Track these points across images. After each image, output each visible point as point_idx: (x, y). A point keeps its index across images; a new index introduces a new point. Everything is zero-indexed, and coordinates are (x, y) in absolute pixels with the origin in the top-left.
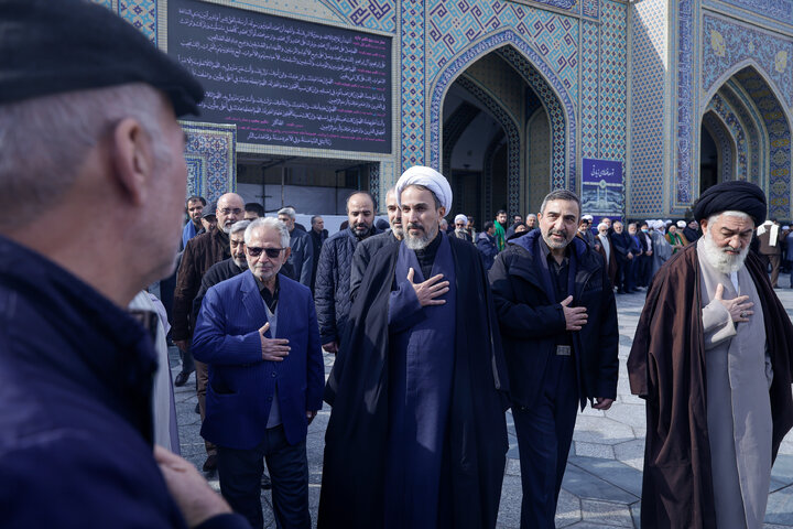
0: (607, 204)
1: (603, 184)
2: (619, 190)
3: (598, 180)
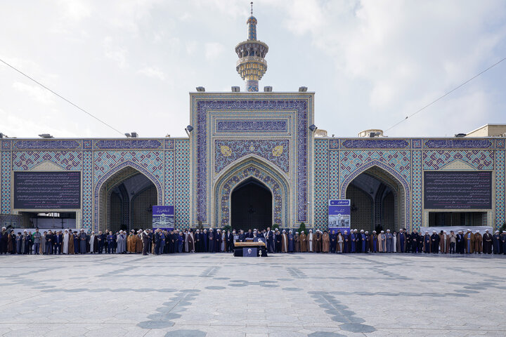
0: (165, 223)
1: (163, 215)
2: (172, 217)
3: (161, 214)
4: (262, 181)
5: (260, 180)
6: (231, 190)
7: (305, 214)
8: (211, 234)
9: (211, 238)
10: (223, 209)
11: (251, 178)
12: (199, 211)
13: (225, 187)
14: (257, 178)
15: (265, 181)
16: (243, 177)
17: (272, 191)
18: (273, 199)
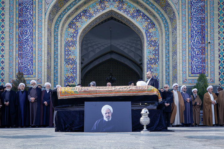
4: (128, 17)
5: (125, 15)
6: (80, 31)
7: (204, 61)
8: (33, 92)
9: (32, 99)
10: (67, 61)
11: (112, 11)
12: (20, 56)
13: (70, 26)
14: (121, 12)
15: (133, 17)
16: (98, 10)
17: (143, 32)
18: (146, 44)
